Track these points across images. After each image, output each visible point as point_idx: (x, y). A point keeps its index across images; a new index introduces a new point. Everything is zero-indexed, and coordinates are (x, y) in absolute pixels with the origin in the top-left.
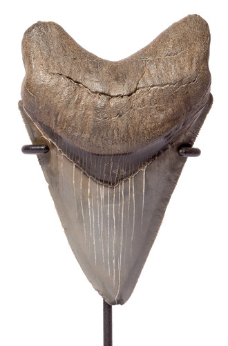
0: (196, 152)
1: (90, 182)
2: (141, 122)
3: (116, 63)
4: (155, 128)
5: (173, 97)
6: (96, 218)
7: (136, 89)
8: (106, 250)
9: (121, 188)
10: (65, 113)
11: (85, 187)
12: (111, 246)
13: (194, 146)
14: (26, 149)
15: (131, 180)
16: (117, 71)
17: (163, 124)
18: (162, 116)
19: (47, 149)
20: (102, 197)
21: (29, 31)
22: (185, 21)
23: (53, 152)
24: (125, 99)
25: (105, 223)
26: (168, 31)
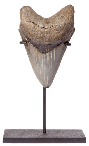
0: (70, 44)
1: (39, 53)
2: (54, 36)
3: (47, 18)
4: (58, 37)
5: (63, 29)
6: (41, 63)
7: (52, 26)
8: (43, 72)
9: (48, 54)
10: (32, 33)
11: (38, 54)
12: (45, 71)
13: (70, 43)
14: (21, 43)
15: (51, 52)
16: (47, 21)
17: (60, 36)
18: (60, 34)
19: (27, 43)
20: (42, 57)
21: (22, 9)
22: (67, 6)
23: (28, 43)
24: (49, 29)
25: (43, 64)
26: (62, 9)
